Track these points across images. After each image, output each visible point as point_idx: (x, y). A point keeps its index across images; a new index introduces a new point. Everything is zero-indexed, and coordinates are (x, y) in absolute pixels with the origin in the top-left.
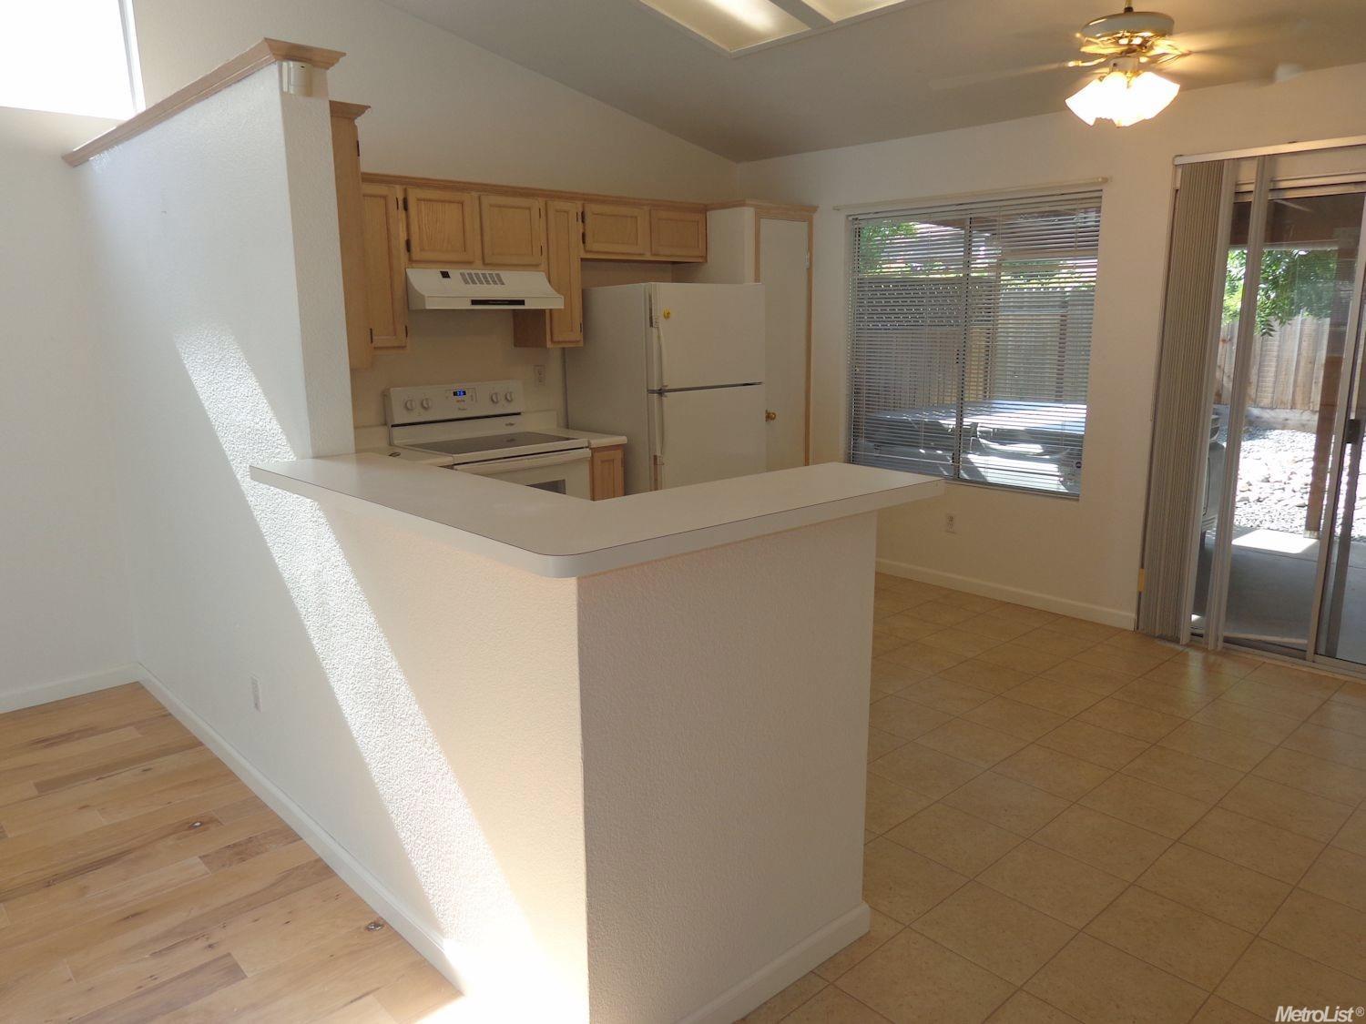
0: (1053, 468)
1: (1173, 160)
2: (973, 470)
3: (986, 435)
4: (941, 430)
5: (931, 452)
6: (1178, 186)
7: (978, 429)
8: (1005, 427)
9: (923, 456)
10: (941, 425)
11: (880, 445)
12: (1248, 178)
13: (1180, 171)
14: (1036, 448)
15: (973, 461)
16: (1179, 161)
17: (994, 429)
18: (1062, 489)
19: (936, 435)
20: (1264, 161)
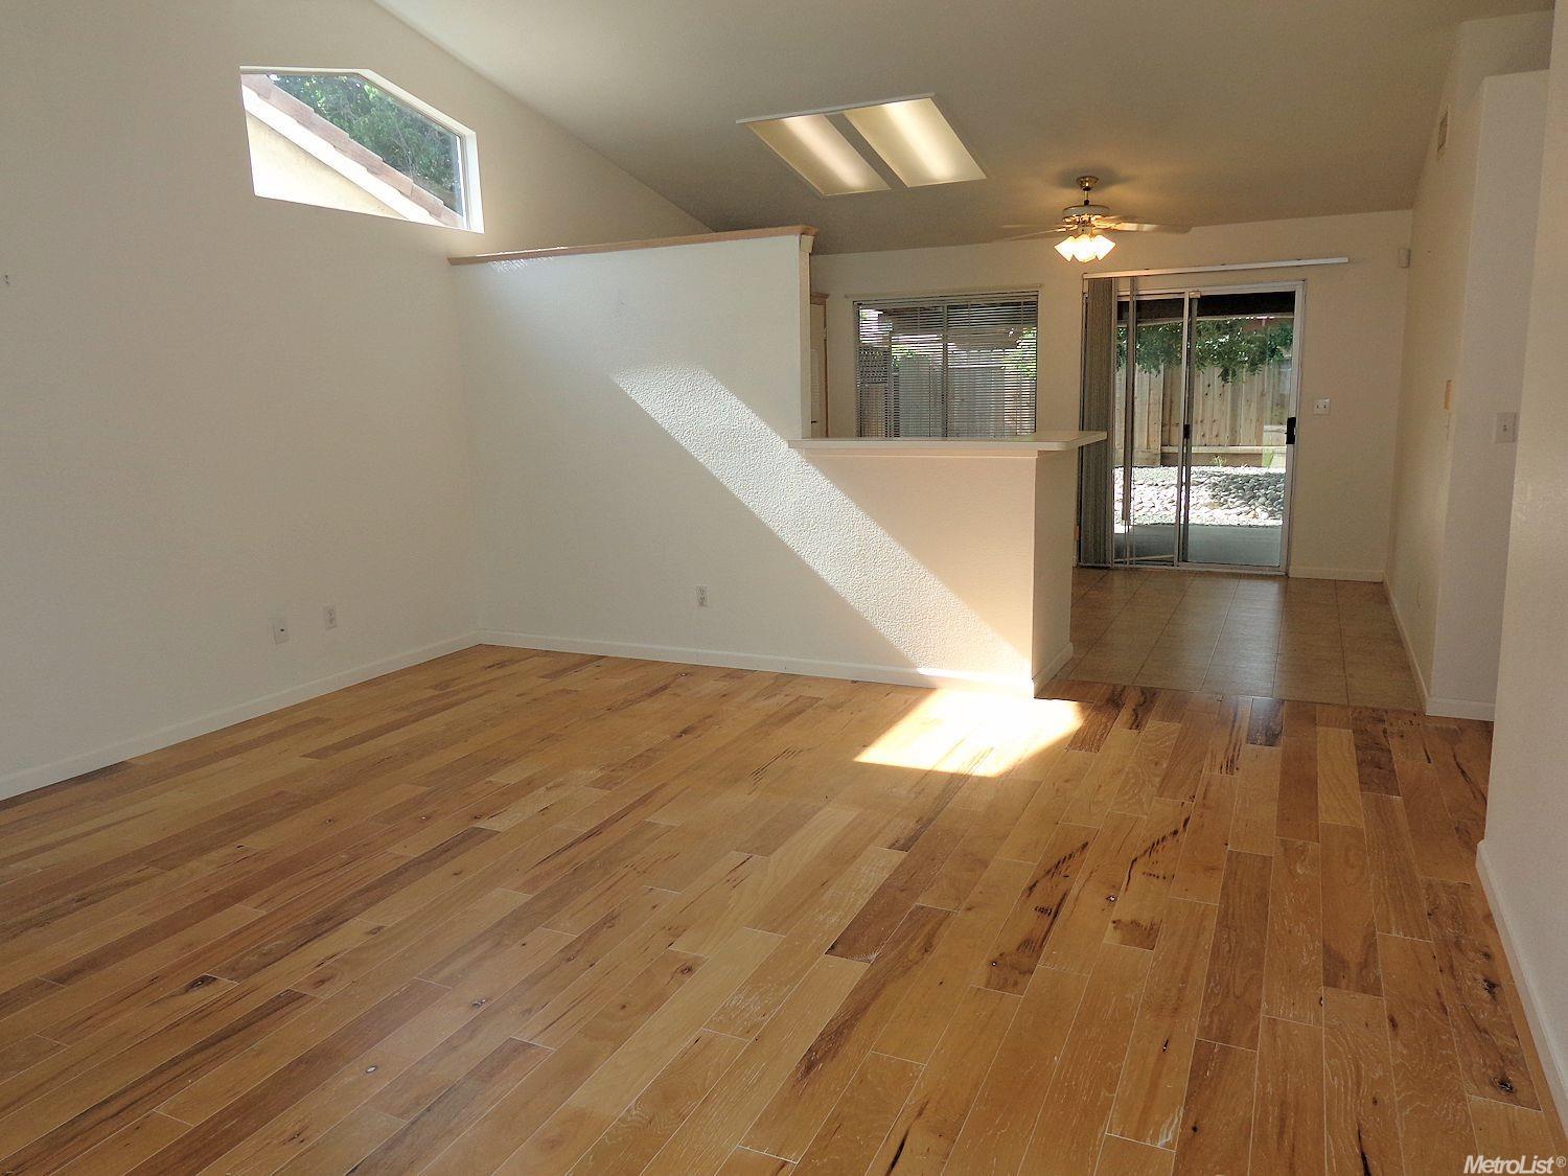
1: (1082, 278)
6: (1086, 290)
12: (1125, 292)
13: (1086, 282)
16: (1085, 276)
20: (1133, 279)
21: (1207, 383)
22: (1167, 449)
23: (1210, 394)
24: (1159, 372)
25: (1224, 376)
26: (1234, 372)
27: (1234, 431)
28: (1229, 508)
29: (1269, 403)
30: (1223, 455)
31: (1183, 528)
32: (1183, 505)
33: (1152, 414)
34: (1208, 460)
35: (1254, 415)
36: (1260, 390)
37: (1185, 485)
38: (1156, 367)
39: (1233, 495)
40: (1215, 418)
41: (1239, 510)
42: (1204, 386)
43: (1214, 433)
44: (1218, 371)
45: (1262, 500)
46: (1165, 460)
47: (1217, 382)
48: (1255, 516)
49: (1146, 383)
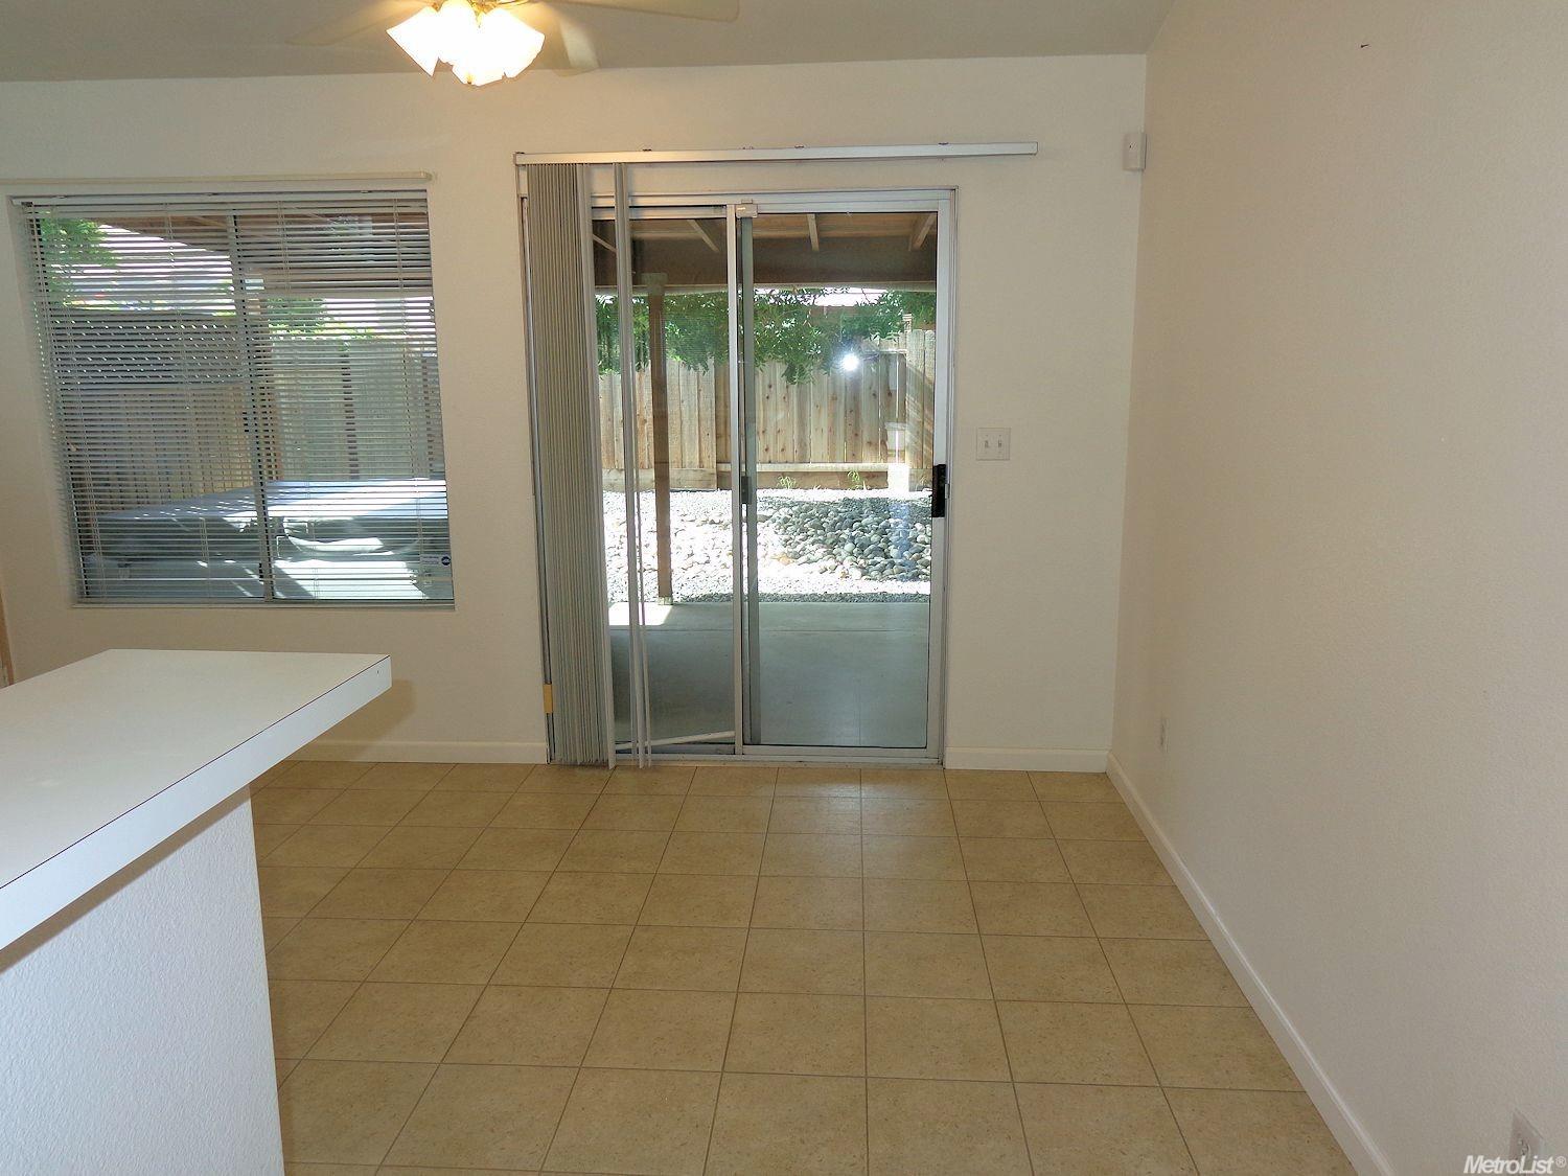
0: (400, 568)
1: (515, 159)
2: (290, 584)
3: (302, 532)
4: (230, 531)
5: (217, 564)
6: (524, 191)
7: (285, 525)
8: (325, 519)
9: (202, 572)
10: (228, 525)
11: (128, 560)
12: (603, 191)
13: (524, 174)
14: (374, 543)
15: (287, 571)
16: (521, 160)
17: (309, 523)
18: (417, 594)
19: (225, 539)
20: (621, 169)
21: (767, 382)
22: (724, 467)
23: (773, 398)
24: (707, 368)
25: (790, 375)
26: (802, 369)
27: (803, 445)
28: (809, 561)
29: (842, 407)
30: (792, 474)
31: (747, 601)
32: (745, 556)
33: (703, 423)
34: (775, 480)
35: (824, 423)
36: (831, 393)
37: (746, 521)
38: (703, 361)
39: (812, 539)
40: (780, 427)
41: (822, 564)
42: (764, 388)
43: (780, 447)
44: (780, 369)
45: (849, 546)
46: (722, 482)
47: (780, 381)
48: (846, 576)
49: (693, 382)
